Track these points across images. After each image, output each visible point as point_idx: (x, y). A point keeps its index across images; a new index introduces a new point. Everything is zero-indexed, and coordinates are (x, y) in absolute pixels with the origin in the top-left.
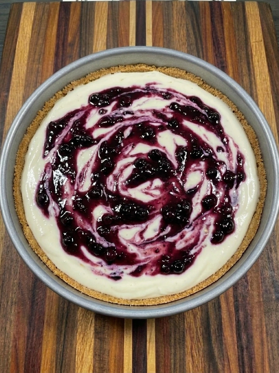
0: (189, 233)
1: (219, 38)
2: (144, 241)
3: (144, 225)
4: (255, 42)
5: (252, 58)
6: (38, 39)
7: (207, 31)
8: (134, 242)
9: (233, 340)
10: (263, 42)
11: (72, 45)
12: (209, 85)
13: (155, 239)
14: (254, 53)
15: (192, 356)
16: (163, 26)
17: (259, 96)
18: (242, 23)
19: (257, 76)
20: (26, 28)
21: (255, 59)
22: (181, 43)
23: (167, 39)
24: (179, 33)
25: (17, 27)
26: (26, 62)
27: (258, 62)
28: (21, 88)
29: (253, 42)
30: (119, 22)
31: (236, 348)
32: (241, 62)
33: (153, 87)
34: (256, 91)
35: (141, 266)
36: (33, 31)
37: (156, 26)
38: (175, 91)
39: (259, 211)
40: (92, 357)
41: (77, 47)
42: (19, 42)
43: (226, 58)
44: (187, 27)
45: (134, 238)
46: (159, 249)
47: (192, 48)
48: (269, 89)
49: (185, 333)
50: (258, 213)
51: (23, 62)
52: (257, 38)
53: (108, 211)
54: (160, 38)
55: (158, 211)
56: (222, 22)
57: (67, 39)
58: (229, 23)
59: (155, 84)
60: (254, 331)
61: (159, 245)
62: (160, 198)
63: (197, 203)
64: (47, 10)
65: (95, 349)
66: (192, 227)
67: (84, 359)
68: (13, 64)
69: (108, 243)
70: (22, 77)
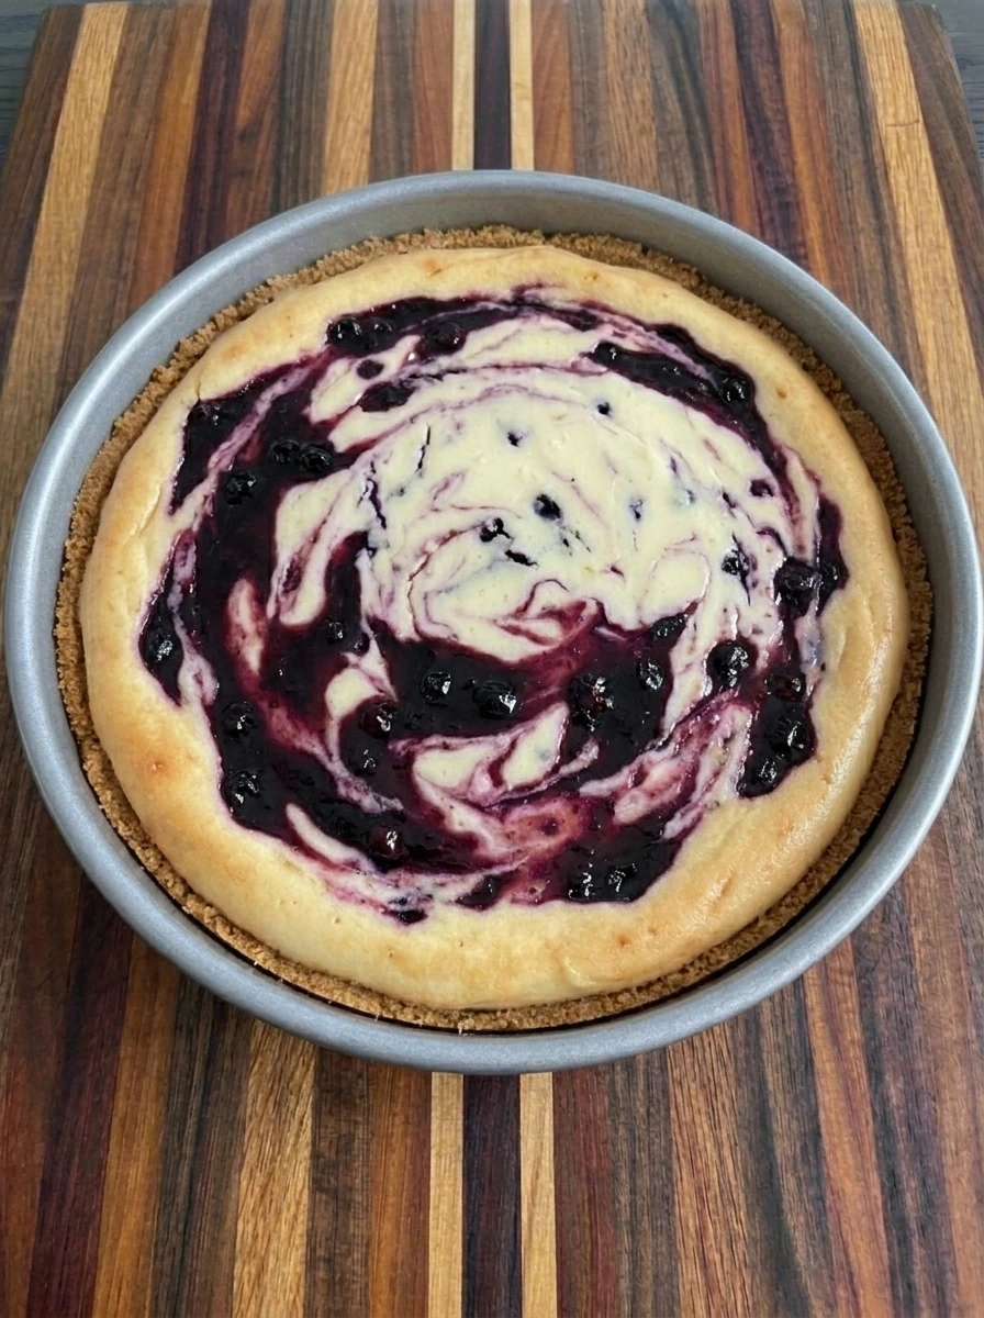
0: (661, 766)
1: (769, 114)
2: (505, 792)
3: (504, 740)
4: (895, 125)
5: (886, 173)
6: (131, 118)
7: (726, 90)
8: (470, 797)
9: (866, 1196)
10: (921, 126)
11: (249, 136)
12: (720, 289)
13: (544, 787)
14: (893, 163)
15: (705, 1265)
16: (571, 73)
17: (916, 301)
18: (847, 65)
19: (906, 234)
20: (92, 82)
21: (899, 178)
22: (634, 127)
23: (584, 115)
24: (627, 95)
25: (61, 80)
26: (85, 192)
27: (909, 189)
28: (65, 278)
29: (887, 125)
30: (418, 63)
31: (881, 1227)
32: (847, 189)
33: (536, 296)
34: (906, 281)
35: (496, 878)
36: (117, 93)
37: (544, 74)
38: (606, 309)
39: (914, 688)
40: (301, 1269)
41: (268, 140)
42: (64, 128)
43: (793, 175)
44: (654, 78)
45: (470, 783)
46: (559, 818)
47: (673, 142)
48: (952, 276)
49: (676, 1167)
50: (909, 697)
51: (78, 191)
52: (902, 112)
53: (381, 691)
54: (559, 116)
55: (553, 690)
56: (776, 62)
57: (234, 120)
58: (803, 65)
59: (540, 286)
60: (948, 1160)
61: (555, 808)
62: (560, 650)
63: (688, 666)
64: (165, 25)
65: (311, 1235)
66: (672, 746)
67: (267, 1278)
68: (39, 200)
69: (378, 800)
70: (69, 243)
